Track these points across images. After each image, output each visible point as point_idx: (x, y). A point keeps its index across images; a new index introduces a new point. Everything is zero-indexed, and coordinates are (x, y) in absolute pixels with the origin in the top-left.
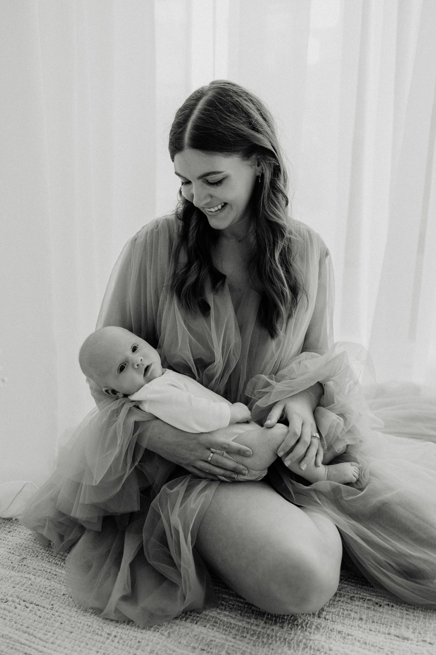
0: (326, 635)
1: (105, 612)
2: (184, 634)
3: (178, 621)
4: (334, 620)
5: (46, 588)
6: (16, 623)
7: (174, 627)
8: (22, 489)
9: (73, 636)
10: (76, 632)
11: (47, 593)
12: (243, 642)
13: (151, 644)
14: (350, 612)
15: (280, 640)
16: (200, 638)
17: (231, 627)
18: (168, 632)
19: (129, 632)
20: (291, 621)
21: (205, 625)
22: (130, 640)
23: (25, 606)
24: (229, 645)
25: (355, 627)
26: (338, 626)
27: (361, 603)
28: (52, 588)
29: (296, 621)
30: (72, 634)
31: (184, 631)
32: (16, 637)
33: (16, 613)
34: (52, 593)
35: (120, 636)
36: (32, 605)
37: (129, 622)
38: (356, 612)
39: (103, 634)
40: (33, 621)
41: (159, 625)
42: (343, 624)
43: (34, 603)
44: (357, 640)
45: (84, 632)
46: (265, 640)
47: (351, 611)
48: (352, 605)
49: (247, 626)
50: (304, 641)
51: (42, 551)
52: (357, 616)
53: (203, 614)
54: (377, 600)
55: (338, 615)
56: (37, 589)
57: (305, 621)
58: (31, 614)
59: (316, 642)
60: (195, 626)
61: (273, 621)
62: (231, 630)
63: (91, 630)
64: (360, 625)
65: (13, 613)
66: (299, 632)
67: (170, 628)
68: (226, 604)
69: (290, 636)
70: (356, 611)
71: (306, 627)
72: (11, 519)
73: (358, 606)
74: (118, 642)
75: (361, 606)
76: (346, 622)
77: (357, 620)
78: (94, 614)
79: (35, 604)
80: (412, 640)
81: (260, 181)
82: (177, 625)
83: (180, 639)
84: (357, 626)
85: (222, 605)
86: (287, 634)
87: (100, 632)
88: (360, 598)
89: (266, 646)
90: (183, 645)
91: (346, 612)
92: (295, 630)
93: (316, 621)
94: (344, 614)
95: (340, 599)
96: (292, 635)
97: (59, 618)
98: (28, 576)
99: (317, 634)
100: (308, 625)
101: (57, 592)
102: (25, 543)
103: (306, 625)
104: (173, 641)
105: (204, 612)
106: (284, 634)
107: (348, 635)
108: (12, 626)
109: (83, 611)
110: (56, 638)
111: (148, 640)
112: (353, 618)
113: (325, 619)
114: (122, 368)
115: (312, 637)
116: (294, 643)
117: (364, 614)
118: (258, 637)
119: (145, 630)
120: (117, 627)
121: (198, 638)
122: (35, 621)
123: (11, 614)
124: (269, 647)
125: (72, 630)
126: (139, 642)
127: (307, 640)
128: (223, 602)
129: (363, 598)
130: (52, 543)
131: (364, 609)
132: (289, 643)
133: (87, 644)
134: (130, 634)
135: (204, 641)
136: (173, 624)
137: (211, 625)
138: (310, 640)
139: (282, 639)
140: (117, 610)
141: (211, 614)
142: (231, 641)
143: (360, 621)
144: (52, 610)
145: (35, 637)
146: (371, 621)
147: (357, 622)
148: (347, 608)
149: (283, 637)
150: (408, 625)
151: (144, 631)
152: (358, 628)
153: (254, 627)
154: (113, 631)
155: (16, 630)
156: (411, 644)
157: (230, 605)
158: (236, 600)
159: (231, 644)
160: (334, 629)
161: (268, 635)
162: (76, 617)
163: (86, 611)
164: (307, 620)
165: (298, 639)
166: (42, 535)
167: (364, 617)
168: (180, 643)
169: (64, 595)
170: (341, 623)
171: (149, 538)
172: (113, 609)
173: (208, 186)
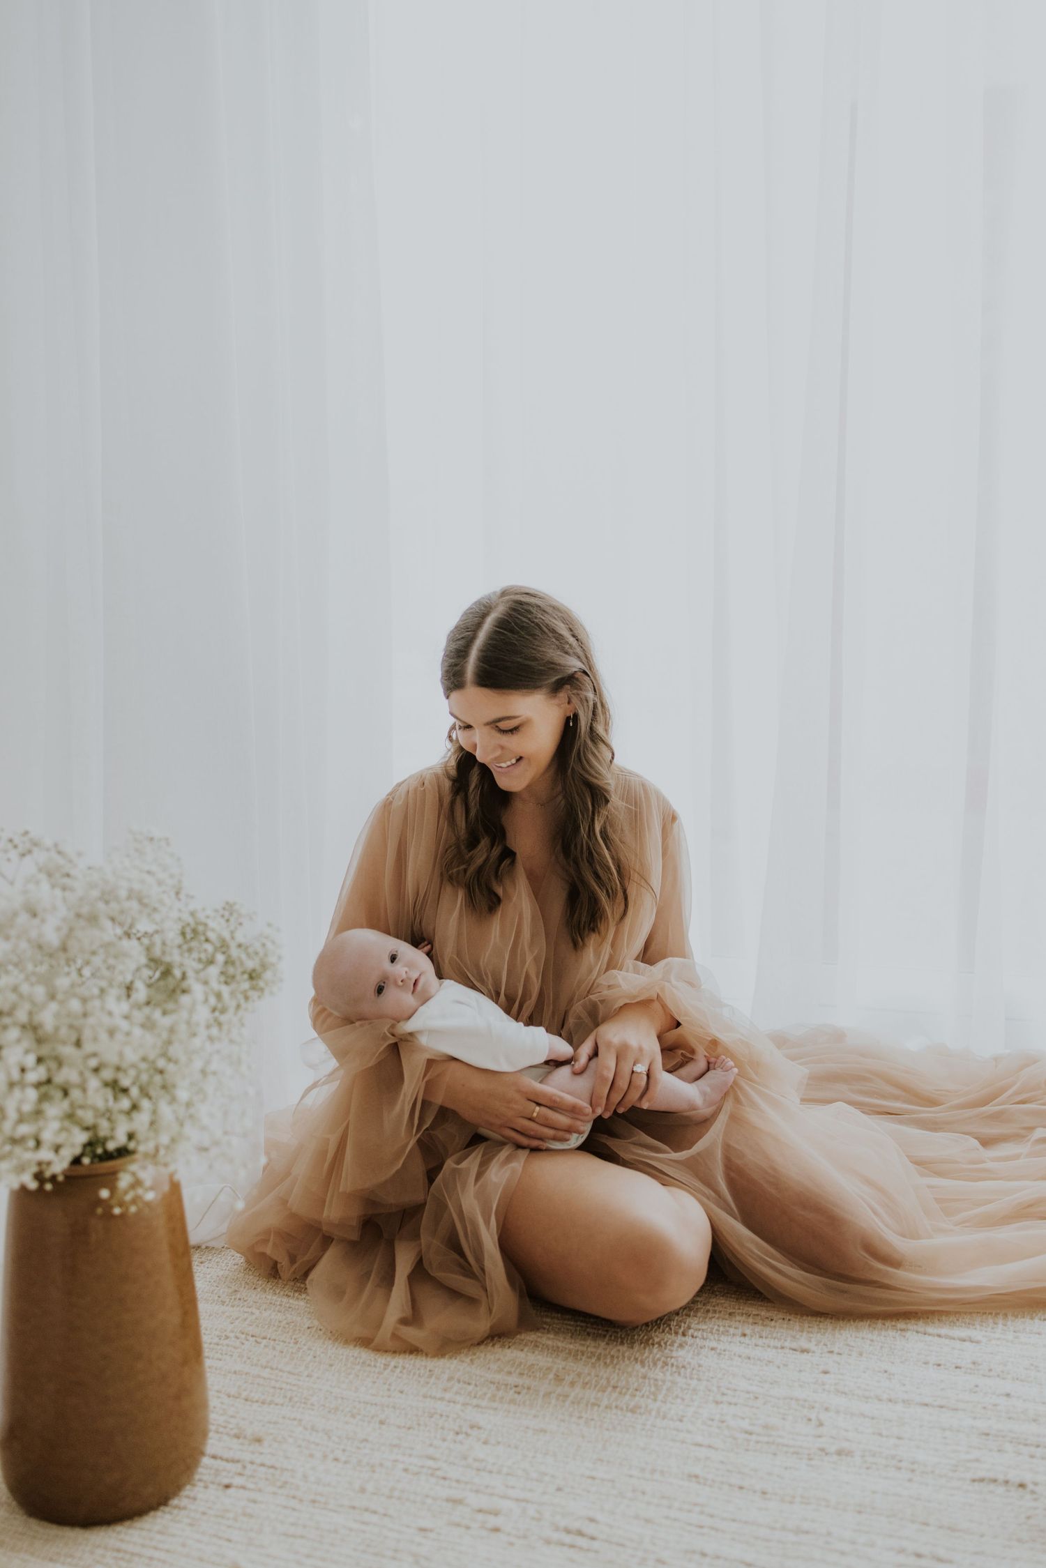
0: (694, 1351)
1: (377, 1340)
2: (492, 1360)
3: (482, 1347)
4: (705, 1337)
5: (280, 1322)
6: (249, 1358)
7: (478, 1354)
10: (338, 1364)
11: (284, 1327)
12: (577, 1364)
14: (728, 1328)
15: (629, 1359)
16: (517, 1363)
17: (558, 1350)
18: (469, 1358)
21: (521, 1350)
23: (256, 1341)
24: (558, 1368)
25: (735, 1343)
26: (711, 1343)
27: (744, 1317)
28: (289, 1322)
30: (333, 1368)
31: (492, 1357)
34: (291, 1327)
35: (402, 1366)
36: (265, 1341)
37: (413, 1350)
38: (737, 1328)
39: (378, 1365)
40: (273, 1356)
42: (719, 1340)
43: (268, 1337)
44: (737, 1356)
45: (350, 1364)
46: (608, 1361)
47: (729, 1327)
48: (732, 1320)
49: (581, 1348)
50: (663, 1359)
51: (260, 1282)
52: (739, 1332)
54: (768, 1314)
55: (711, 1332)
56: (267, 1323)
57: (663, 1339)
58: (267, 1350)
59: (680, 1359)
60: (508, 1352)
62: (559, 1353)
63: (359, 1362)
64: (743, 1341)
66: (655, 1351)
67: (473, 1354)
69: (643, 1356)
70: (737, 1326)
72: (199, 1247)
73: (740, 1321)
74: (401, 1372)
75: (744, 1321)
76: (722, 1339)
79: (269, 1339)
80: (814, 1352)
81: (571, 724)
82: (482, 1351)
83: (488, 1365)
84: (738, 1342)
85: (544, 1329)
86: (638, 1354)
87: (372, 1364)
88: (743, 1312)
89: (610, 1367)
90: (493, 1370)
91: (722, 1329)
92: (649, 1349)
93: (679, 1339)
94: (719, 1331)
95: (714, 1315)
96: (646, 1355)
97: (310, 1351)
98: (250, 1310)
99: (681, 1352)
100: (668, 1344)
101: (298, 1324)
102: (230, 1274)
103: (666, 1343)
104: (479, 1368)
106: (634, 1354)
107: (725, 1351)
110: (312, 1371)
111: (443, 1368)
112: (733, 1334)
113: (693, 1336)
114: (380, 990)
115: (674, 1354)
116: (648, 1361)
117: (749, 1329)
118: (599, 1359)
121: (514, 1363)
122: (275, 1356)
124: (613, 1368)
125: (332, 1362)
126: (430, 1371)
127: (667, 1357)
129: (747, 1313)
130: (279, 1266)
131: (749, 1324)
132: (642, 1362)
133: (358, 1376)
134: (416, 1364)
135: (522, 1365)
137: (529, 1349)
138: (672, 1357)
139: (632, 1359)
140: (395, 1336)
141: (528, 1338)
143: (742, 1337)
146: (757, 1336)
147: (738, 1339)
148: (724, 1324)
149: (633, 1356)
150: (811, 1338)
152: (739, 1344)
154: (391, 1361)
156: (812, 1356)
159: (560, 1366)
160: (704, 1346)
162: (334, 1349)
163: (347, 1342)
165: (655, 1357)
166: (263, 1255)
167: (748, 1332)
168: (489, 1368)
169: (309, 1328)
170: (715, 1339)
171: (430, 1241)
172: (389, 1335)
173: (498, 735)
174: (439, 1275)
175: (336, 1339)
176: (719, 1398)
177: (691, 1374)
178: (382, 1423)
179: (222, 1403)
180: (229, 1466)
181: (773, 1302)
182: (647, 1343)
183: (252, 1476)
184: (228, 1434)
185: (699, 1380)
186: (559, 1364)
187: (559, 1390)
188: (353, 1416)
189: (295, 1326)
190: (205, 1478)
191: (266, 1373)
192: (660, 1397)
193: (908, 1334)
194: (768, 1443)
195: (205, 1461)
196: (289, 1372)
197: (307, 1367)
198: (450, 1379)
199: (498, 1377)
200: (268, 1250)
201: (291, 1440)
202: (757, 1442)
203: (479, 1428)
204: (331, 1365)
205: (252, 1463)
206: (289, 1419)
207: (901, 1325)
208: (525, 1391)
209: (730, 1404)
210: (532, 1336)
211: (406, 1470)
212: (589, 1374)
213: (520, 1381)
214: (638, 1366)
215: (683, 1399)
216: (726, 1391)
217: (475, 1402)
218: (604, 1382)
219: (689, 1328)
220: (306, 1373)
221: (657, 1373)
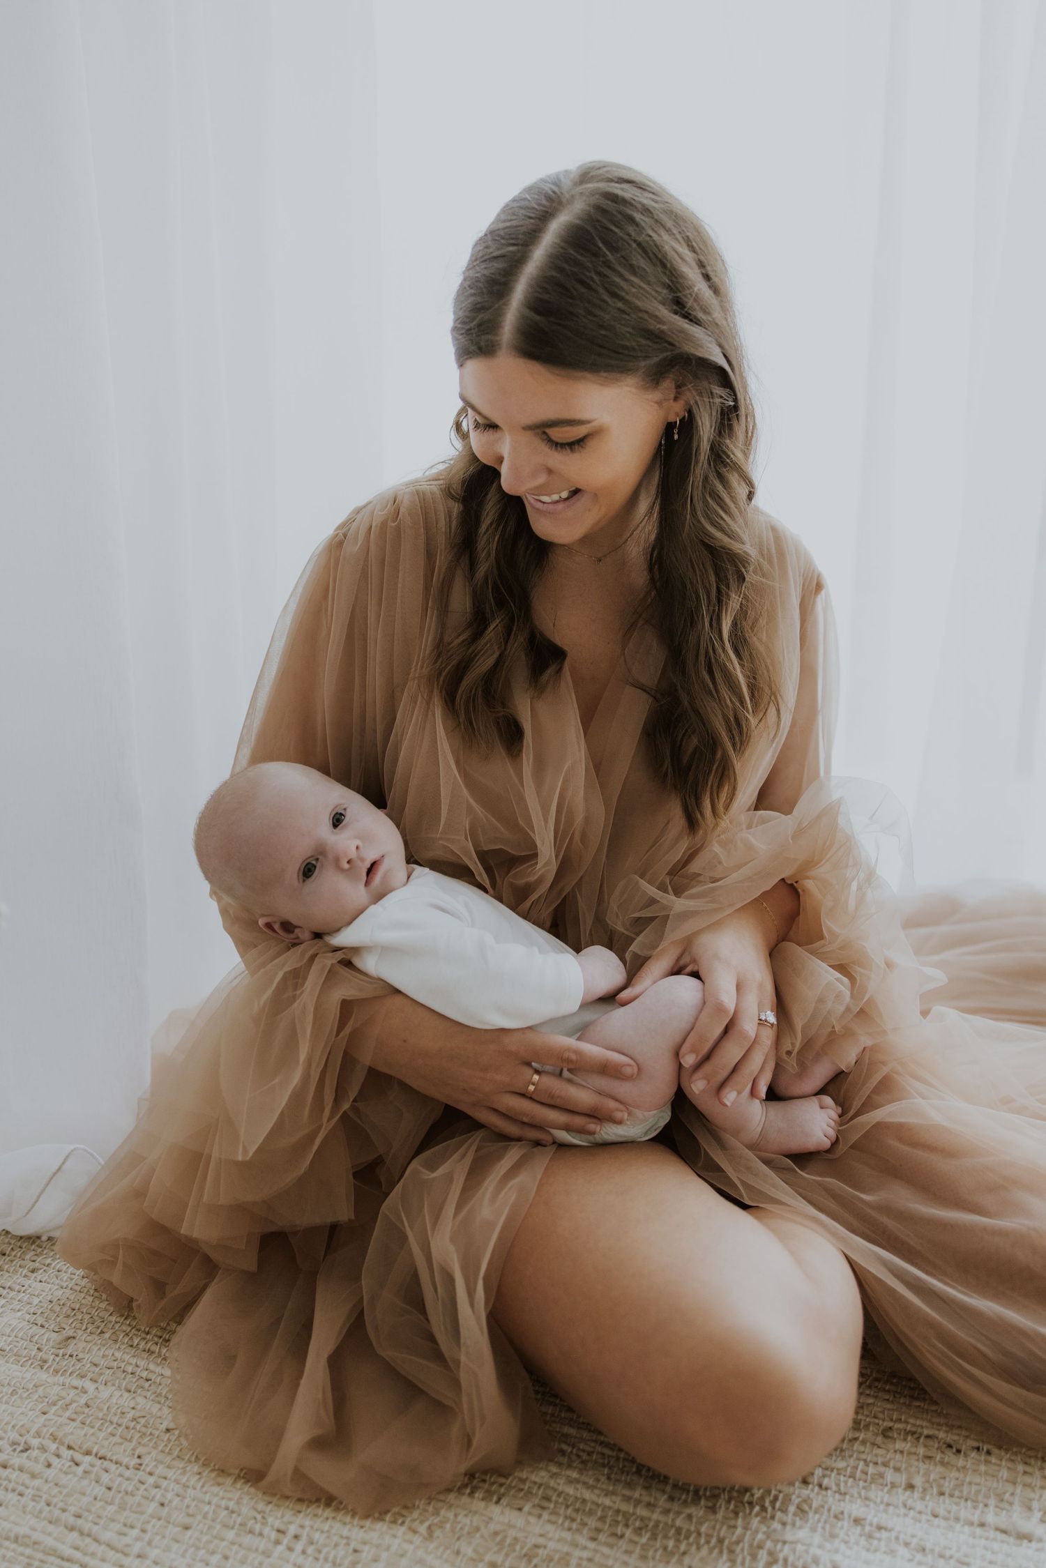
0: (824, 1528)
1: (271, 1477)
2: (466, 1529)
3: (452, 1497)
4: (843, 1489)
5: (123, 1413)
6: (48, 1505)
7: (443, 1512)
8: (63, 1164)
9: (190, 1538)
10: (198, 1525)
11: (127, 1428)
12: (615, 1548)
13: (384, 1555)
14: (882, 1469)
15: (708, 1542)
16: (508, 1541)
17: (584, 1511)
18: (427, 1524)
19: (331, 1527)
20: (735, 1494)
21: (519, 1506)
22: (333, 1544)
23: (72, 1460)
24: (581, 1559)
25: (897, 1507)
26: (854, 1506)
27: (909, 1445)
28: (138, 1414)
29: (748, 1494)
30: (189, 1532)
31: (467, 1521)
32: (49, 1542)
33: (49, 1480)
34: (138, 1427)
35: (308, 1535)
36: (88, 1458)
37: (329, 1500)
38: (897, 1470)
39: (266, 1531)
40: (91, 1499)
41: (405, 1507)
42: (867, 1499)
43: (94, 1451)
44: (901, 1541)
45: (218, 1527)
46: (671, 1544)
47: (885, 1465)
48: (888, 1451)
49: (624, 1507)
50: (769, 1544)
51: (113, 1319)
52: (901, 1479)
53: (515, 1478)
54: (950, 1438)
55: (852, 1476)
56: (101, 1415)
57: (769, 1492)
58: (85, 1482)
59: (800, 1547)
60: (495, 1510)
61: (691, 1494)
62: (585, 1519)
63: (235, 1522)
64: (910, 1502)
65: (42, 1478)
66: (755, 1522)
67: (433, 1515)
68: (571, 1452)
69: (733, 1533)
70: (898, 1465)
71: (774, 1508)
72: (39, 1238)
73: (902, 1452)
74: (304, 1552)
75: (910, 1453)
76: (872, 1495)
77: (900, 1490)
78: (243, 1481)
79: (96, 1455)
80: (1040, 1540)
81: (678, 435)
82: (450, 1507)
83: (458, 1543)
84: (900, 1505)
85: (563, 1452)
86: (725, 1528)
87: (258, 1527)
88: (907, 1433)
89: (674, 1559)
90: (465, 1559)
91: (871, 1470)
92: (744, 1518)
93: (797, 1492)
94: (867, 1474)
95: (857, 1435)
96: (739, 1531)
97: (158, 1490)
98: (78, 1383)
99: (801, 1527)
100: (778, 1504)
101: (151, 1423)
102: (72, 1297)
104: (441, 1550)
105: (516, 1474)
106: (717, 1527)
107: (880, 1528)
108: (40, 1512)
109: (216, 1473)
110: (150, 1543)
111: (378, 1546)
112: (892, 1483)
113: (820, 1486)
114: (308, 871)
115: (789, 1535)
116: (742, 1550)
117: (919, 1472)
118: (654, 1537)
119: (370, 1520)
120: (299, 1512)
121: (503, 1540)
122: (95, 1499)
123: (37, 1482)
124: (680, 1562)
125: (188, 1520)
126: (355, 1551)
127: (776, 1542)
128: (564, 1447)
129: (913, 1433)
131: (918, 1460)
132: (731, 1551)
133: (226, 1558)
134: (333, 1531)
135: (518, 1548)
136: (440, 1504)
137: (534, 1506)
138: (784, 1542)
139: (714, 1541)
140: (298, 1475)
141: (533, 1478)
142: (585, 1548)
143: (908, 1493)
144: (138, 1469)
145: (96, 1540)
146: (935, 1491)
147: (901, 1496)
148: (875, 1459)
149: (715, 1534)
150: (1031, 1500)
151: (368, 1523)
152: (902, 1511)
153: (642, 1511)
154: (291, 1523)
155: (50, 1522)
156: (1038, 1550)
157: (581, 1454)
158: (595, 1441)
159: (585, 1554)
160: (842, 1513)
161: (679, 1531)
162: (198, 1488)
163: (222, 1472)
164: (776, 1490)
165: (754, 1539)
167: (918, 1481)
168: (458, 1553)
169: (168, 1430)
170: (860, 1496)
171: (377, 1288)
172: (290, 1473)
173: (544, 448)
174: (386, 1351)
189: (146, 1425)
200: (116, 1278)
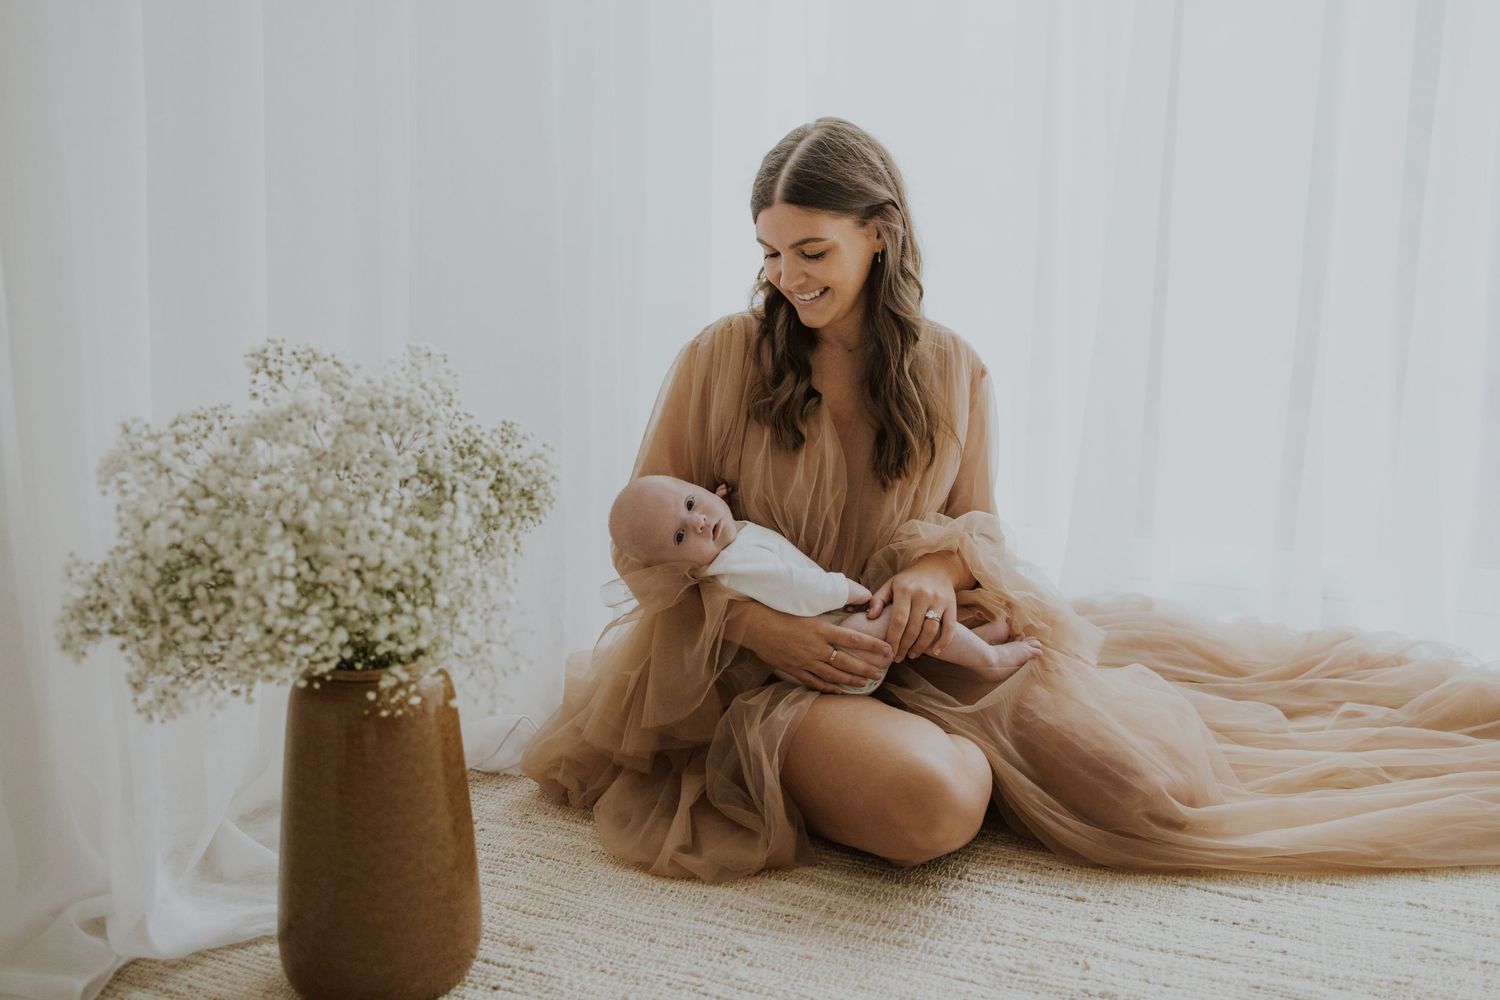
0: (968, 894)
1: (655, 866)
2: (767, 890)
3: (759, 878)
4: (981, 882)
5: (566, 845)
6: (532, 876)
7: (753, 884)
8: (516, 725)
9: (613, 890)
10: (616, 886)
11: (569, 850)
12: (850, 899)
14: (1005, 874)
15: (902, 898)
16: (791, 895)
17: (833, 885)
18: (744, 888)
21: (796, 882)
23: (541, 861)
24: (831, 901)
25: (1011, 889)
26: (987, 888)
28: (574, 845)
30: (611, 889)
31: (768, 888)
33: (530, 867)
34: (576, 850)
35: (678, 891)
36: (549, 861)
37: (690, 877)
38: (1014, 876)
39: (655, 889)
40: (555, 875)
42: (995, 885)
43: (552, 858)
44: (1011, 900)
45: (628, 887)
46: (882, 897)
47: (1007, 873)
48: (1009, 868)
49: (856, 884)
50: (936, 899)
51: (551, 809)
52: (1016, 878)
54: (1048, 864)
55: (987, 878)
56: (553, 845)
57: (939, 882)
58: (550, 869)
59: (954, 901)
60: (783, 884)
62: (833, 888)
63: (637, 885)
64: (1018, 887)
66: (929, 891)
67: (748, 885)
69: (917, 895)
70: (1014, 873)
72: (498, 774)
73: (1017, 868)
74: (677, 897)
75: (1022, 870)
76: (997, 884)
77: (1014, 883)
79: (553, 860)
80: (1089, 901)
81: (881, 260)
82: (757, 882)
83: (763, 895)
84: (1014, 888)
85: (822, 865)
86: (912, 893)
87: (650, 888)
88: (1021, 861)
89: (883, 904)
90: (767, 900)
91: (998, 875)
92: (924, 890)
93: (954, 882)
94: (995, 876)
95: (992, 862)
96: (920, 894)
97: (591, 873)
98: (538, 833)
99: (955, 894)
100: (943, 886)
101: (583, 849)
102: (524, 800)
103: (941, 885)
104: (753, 897)
106: (908, 893)
107: (1000, 895)
110: (591, 891)
111: (718, 895)
112: (1010, 880)
113: (968, 880)
114: (679, 537)
115: (948, 895)
116: (922, 900)
117: (1026, 876)
118: (872, 896)
121: (788, 894)
122: (557, 875)
125: (610, 884)
127: (940, 898)
128: (823, 862)
130: (569, 792)
132: (915, 901)
133: (634, 898)
135: (796, 897)
137: (805, 882)
138: (945, 898)
139: (906, 897)
140: (672, 862)
141: (805, 872)
143: (1019, 884)
144: (579, 865)
146: (1034, 883)
147: (1014, 885)
150: (1088, 888)
152: (1014, 890)
153: (866, 886)
154: (668, 886)
156: (1087, 905)
159: (833, 900)
160: (979, 890)
165: (928, 897)
166: (555, 780)
167: (1025, 879)
168: (763, 898)
169: (592, 852)
170: (991, 884)
171: (715, 776)
172: (668, 861)
173: (804, 261)
174: (719, 805)
175: (618, 864)
176: (988, 938)
177: (963, 914)
178: (651, 940)
179: (500, 914)
180: (500, 970)
181: (1052, 853)
182: (922, 883)
183: (521, 981)
184: (502, 942)
185: (970, 920)
186: (832, 897)
187: (829, 921)
188: (625, 933)
189: (580, 849)
190: (475, 979)
191: (546, 890)
192: (929, 934)
193: (1188, 890)
194: (1031, 982)
195: (477, 964)
196: (569, 891)
197: (586, 886)
198: (723, 905)
199: (771, 906)
200: (559, 776)
201: (561, 951)
202: (1021, 981)
203: (746, 951)
204: (610, 886)
205: (521, 969)
206: (563, 932)
207: (1182, 881)
208: (796, 920)
209: (998, 944)
210: (809, 871)
211: (669, 984)
212: (861, 909)
213: (791, 911)
214: (910, 904)
215: (951, 937)
216: (995, 932)
217: (745, 927)
218: (874, 916)
219: (966, 872)
220: (584, 892)
221: (928, 912)
